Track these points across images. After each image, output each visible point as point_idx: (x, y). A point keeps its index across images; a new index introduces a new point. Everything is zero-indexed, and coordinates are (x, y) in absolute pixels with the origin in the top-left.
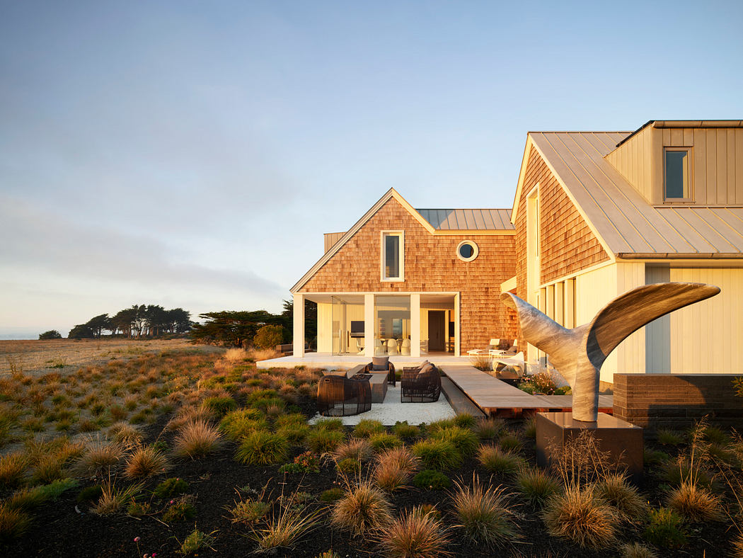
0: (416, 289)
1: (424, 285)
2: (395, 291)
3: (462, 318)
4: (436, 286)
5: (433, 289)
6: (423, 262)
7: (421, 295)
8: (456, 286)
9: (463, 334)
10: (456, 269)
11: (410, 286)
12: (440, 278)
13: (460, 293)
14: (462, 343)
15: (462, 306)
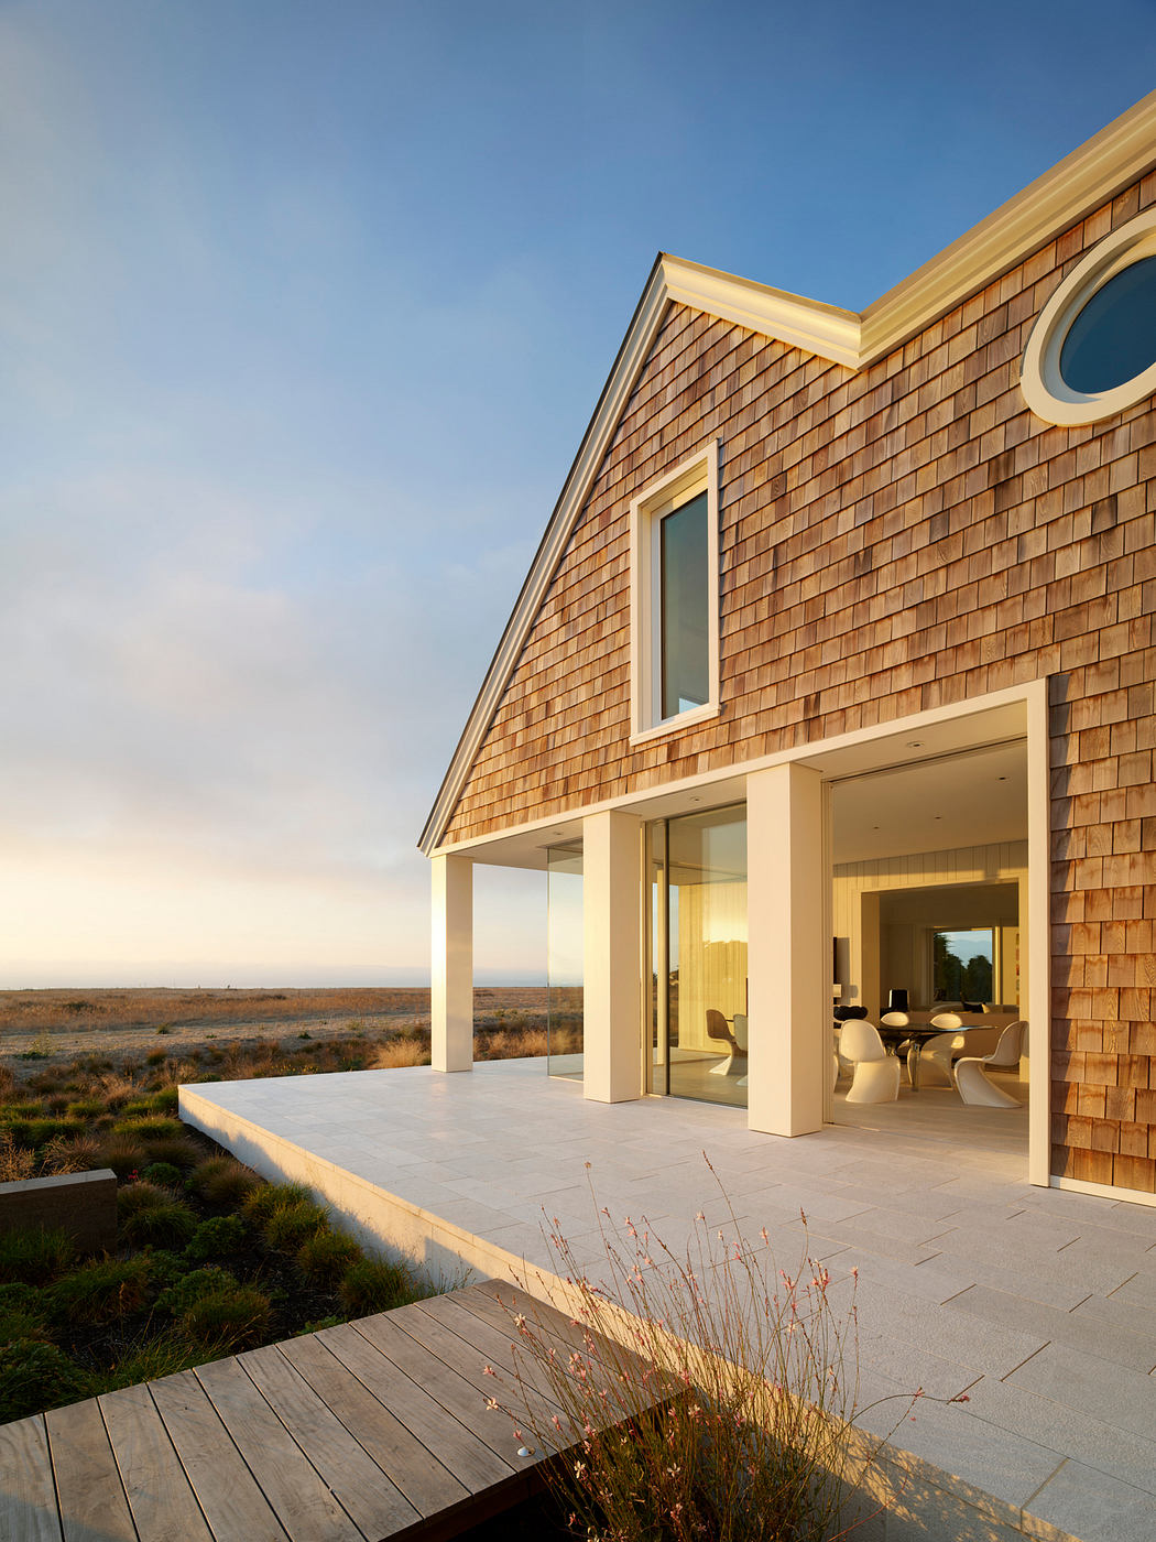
0: (773, 738)
1: (812, 702)
2: (686, 774)
3: (1076, 882)
4: (883, 686)
5: (866, 712)
6: (807, 565)
7: (795, 764)
8: (1022, 644)
9: (1077, 1011)
10: (1019, 521)
11: (747, 729)
12: (904, 626)
13: (1055, 684)
14: (1075, 1076)
15: (1077, 785)
